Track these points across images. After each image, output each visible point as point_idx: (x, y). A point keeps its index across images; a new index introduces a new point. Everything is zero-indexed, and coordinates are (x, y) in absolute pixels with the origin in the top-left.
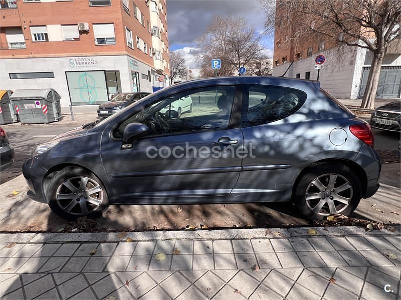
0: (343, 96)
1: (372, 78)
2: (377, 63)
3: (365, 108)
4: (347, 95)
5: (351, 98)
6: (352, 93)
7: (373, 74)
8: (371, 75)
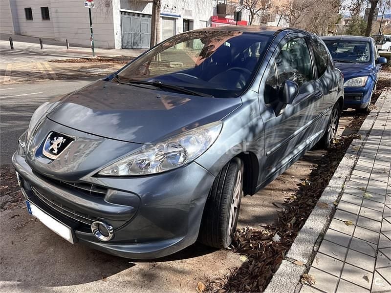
0: (106, 44)
1: (156, 27)
2: (157, 11)
3: (154, 60)
4: (111, 45)
5: (116, 48)
6: (116, 42)
7: (156, 23)
8: (155, 24)
